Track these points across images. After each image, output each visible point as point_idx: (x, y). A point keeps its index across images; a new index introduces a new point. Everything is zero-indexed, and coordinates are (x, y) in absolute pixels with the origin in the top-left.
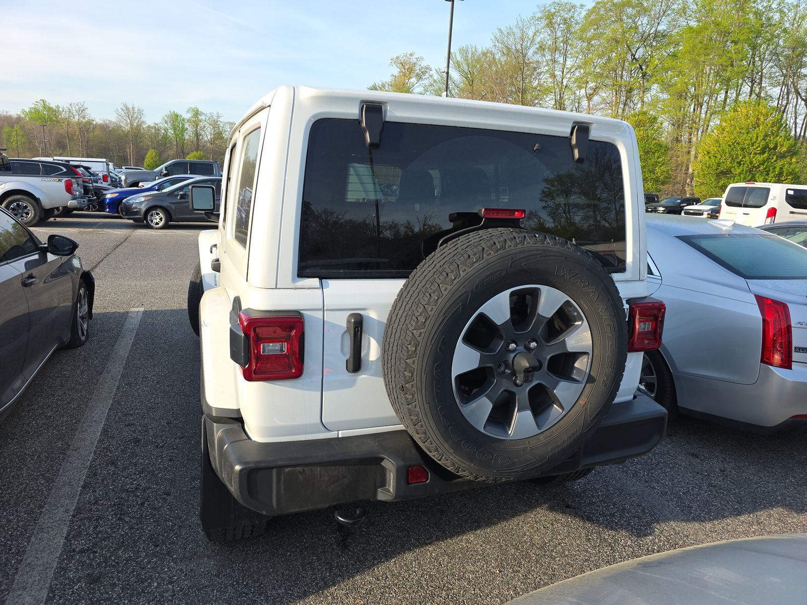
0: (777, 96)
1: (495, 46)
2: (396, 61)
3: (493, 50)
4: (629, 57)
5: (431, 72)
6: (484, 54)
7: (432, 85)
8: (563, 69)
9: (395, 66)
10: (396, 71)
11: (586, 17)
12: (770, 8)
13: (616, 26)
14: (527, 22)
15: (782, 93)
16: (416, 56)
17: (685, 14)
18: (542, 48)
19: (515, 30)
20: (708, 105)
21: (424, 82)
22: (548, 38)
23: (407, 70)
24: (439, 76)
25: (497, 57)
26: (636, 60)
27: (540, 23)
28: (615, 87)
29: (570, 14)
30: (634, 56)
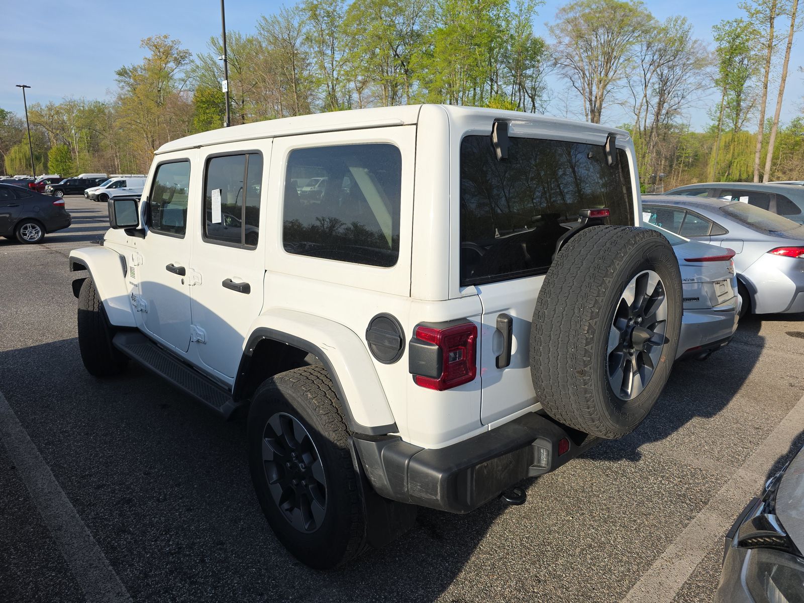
0: (511, 93)
1: (261, 34)
2: (148, 43)
3: (259, 38)
4: (392, 53)
5: (191, 57)
6: (250, 41)
7: (194, 71)
8: (332, 61)
9: (147, 48)
10: (150, 54)
11: (349, 12)
12: (498, 18)
13: (377, 23)
14: (291, 12)
15: (514, 91)
16: (171, 38)
17: (434, 16)
18: (308, 39)
19: (280, 19)
20: (462, 101)
21: (185, 68)
22: (314, 29)
23: (163, 54)
24: (202, 62)
25: (264, 45)
26: (398, 55)
27: (304, 14)
28: (383, 82)
29: (332, 8)
30: (396, 52)
